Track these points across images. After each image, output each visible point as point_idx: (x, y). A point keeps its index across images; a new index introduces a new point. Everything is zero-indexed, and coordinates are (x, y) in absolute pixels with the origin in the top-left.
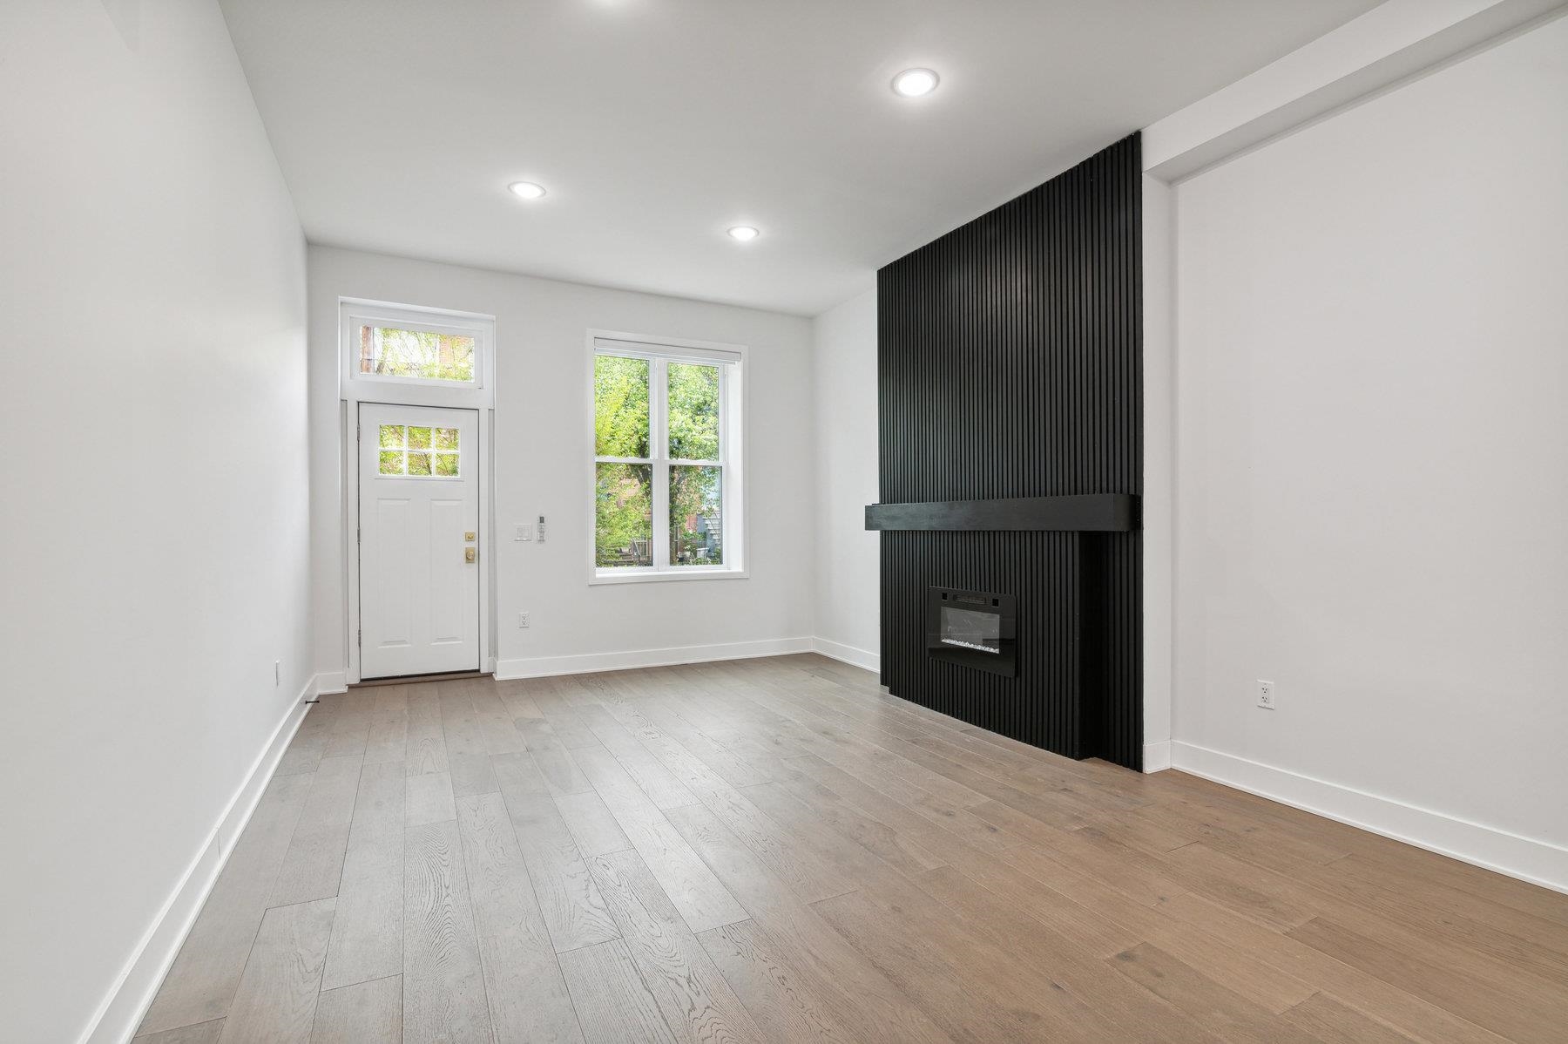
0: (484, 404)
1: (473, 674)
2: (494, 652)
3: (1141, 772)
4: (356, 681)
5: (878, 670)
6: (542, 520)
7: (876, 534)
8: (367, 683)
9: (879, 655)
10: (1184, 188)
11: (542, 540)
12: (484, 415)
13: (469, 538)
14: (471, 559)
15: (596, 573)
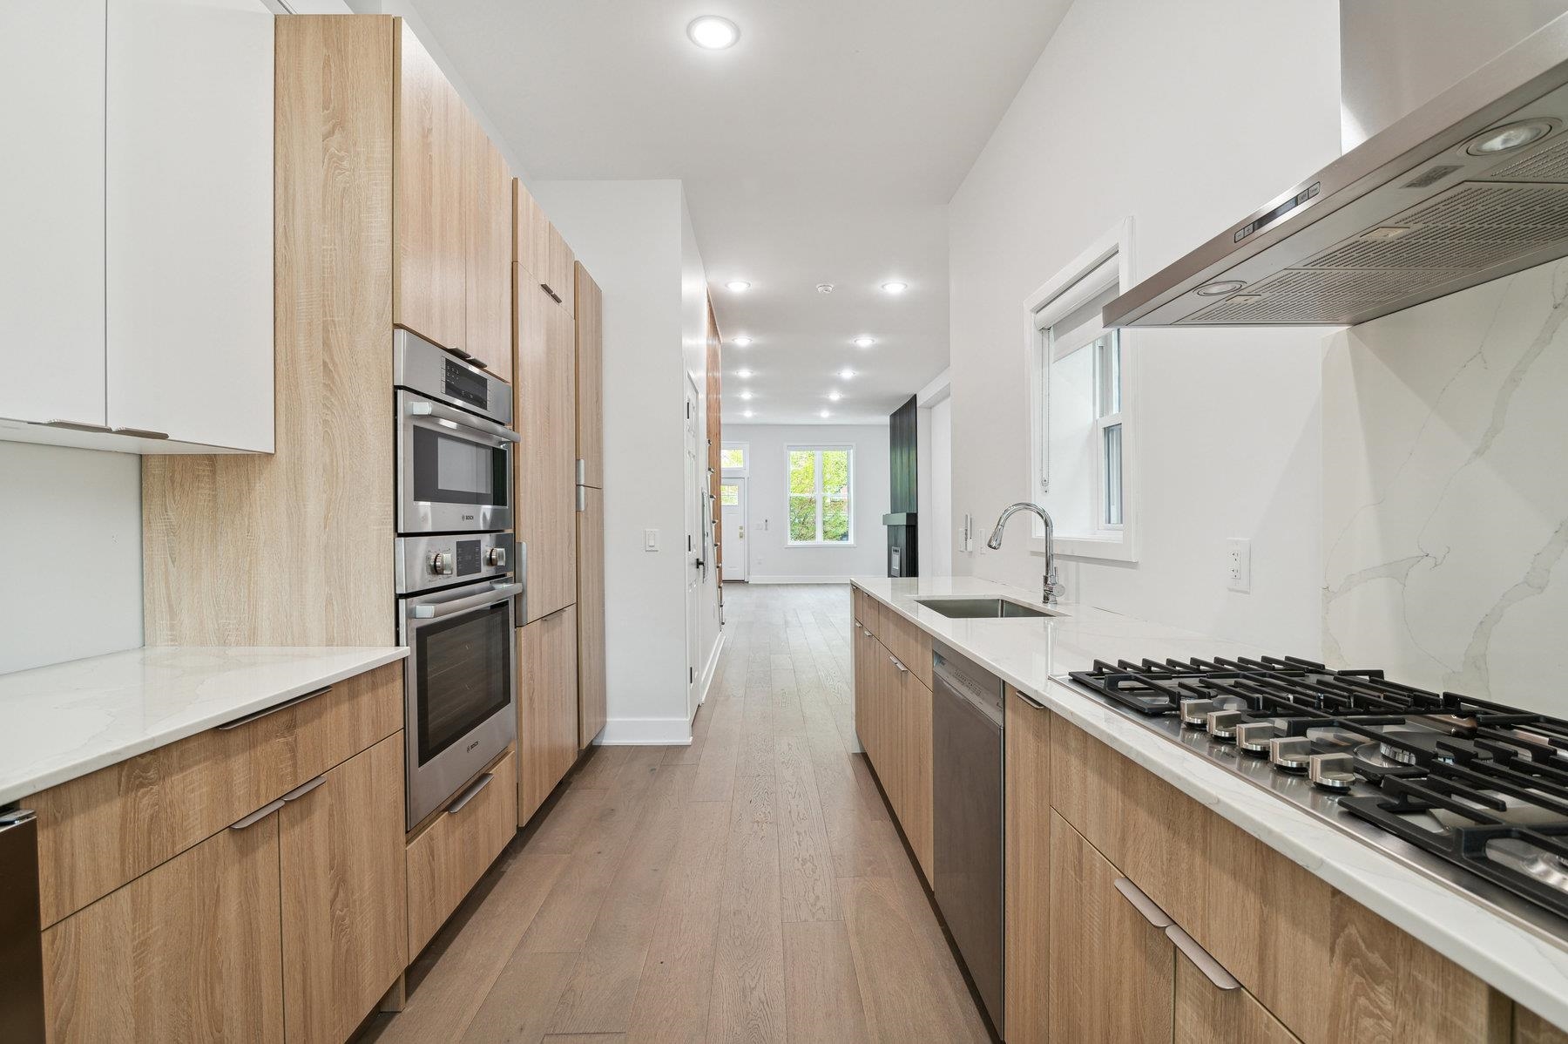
0: (746, 474)
1: (742, 582)
2: (749, 574)
6: (767, 521)
7: (886, 527)
10: (933, 410)
11: (766, 529)
12: (746, 479)
13: (741, 528)
14: (741, 537)
15: (792, 543)
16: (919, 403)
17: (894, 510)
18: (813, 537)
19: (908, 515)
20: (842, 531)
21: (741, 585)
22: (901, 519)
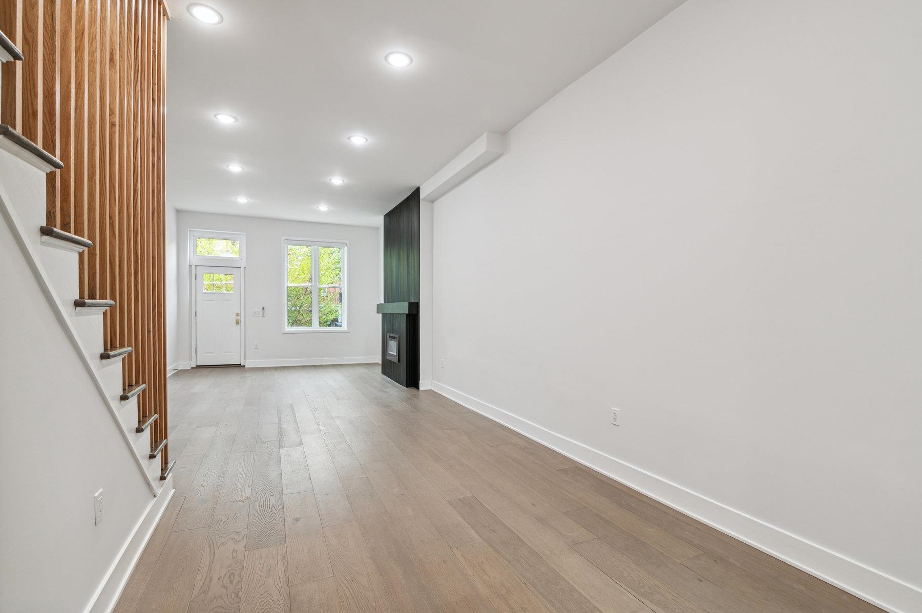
0: (243, 264)
1: (239, 366)
2: (245, 358)
3: (419, 389)
4: (195, 366)
5: (381, 363)
6: (263, 309)
7: (380, 315)
8: (199, 367)
9: (381, 357)
10: (435, 204)
11: (263, 316)
12: (243, 269)
13: (237, 315)
14: (237, 323)
15: (288, 329)
16: (422, 195)
17: (388, 298)
18: (309, 323)
19: (410, 304)
20: (331, 317)
21: (236, 369)
22: (403, 308)
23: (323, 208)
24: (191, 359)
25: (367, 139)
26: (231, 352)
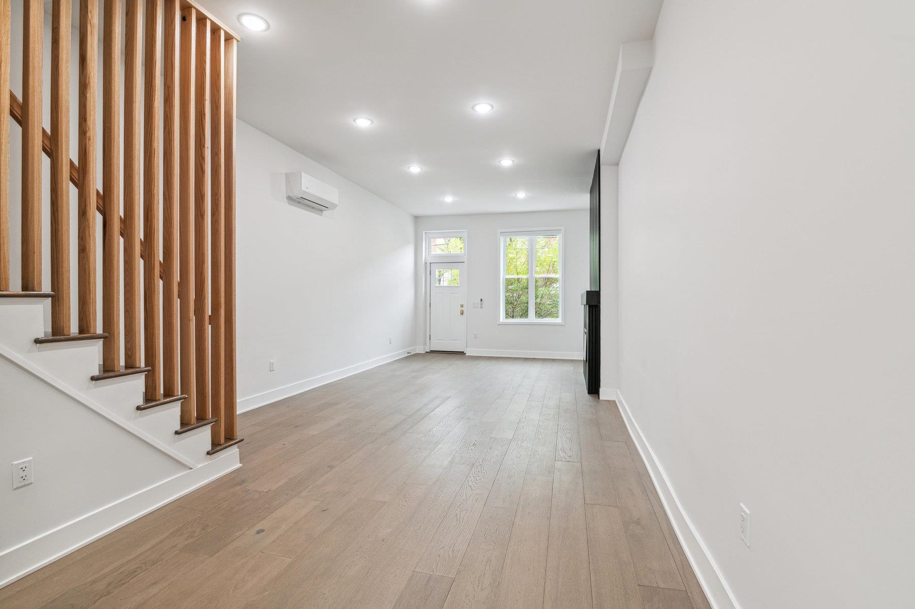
0: (465, 260)
1: (462, 353)
2: (467, 347)
3: (599, 398)
4: (428, 351)
6: (481, 300)
8: (432, 352)
11: (481, 307)
12: (465, 263)
13: (462, 306)
14: (462, 314)
15: (504, 321)
18: (525, 314)
19: (588, 293)
21: (460, 356)
23: (521, 195)
24: (425, 344)
25: (492, 106)
26: (457, 340)
